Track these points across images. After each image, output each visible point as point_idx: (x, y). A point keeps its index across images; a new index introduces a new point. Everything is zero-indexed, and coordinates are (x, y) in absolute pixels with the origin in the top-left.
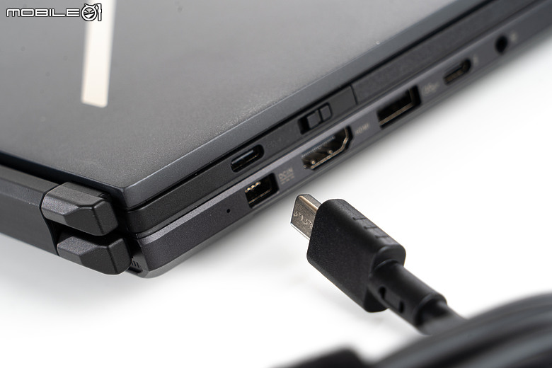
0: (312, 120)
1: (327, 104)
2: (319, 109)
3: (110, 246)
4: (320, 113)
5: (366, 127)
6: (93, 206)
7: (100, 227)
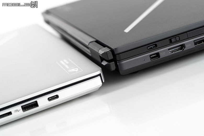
0: (173, 40)
1: (179, 36)
2: (175, 37)
3: (111, 63)
4: (176, 38)
5: (190, 45)
6: (107, 52)
7: (108, 58)
